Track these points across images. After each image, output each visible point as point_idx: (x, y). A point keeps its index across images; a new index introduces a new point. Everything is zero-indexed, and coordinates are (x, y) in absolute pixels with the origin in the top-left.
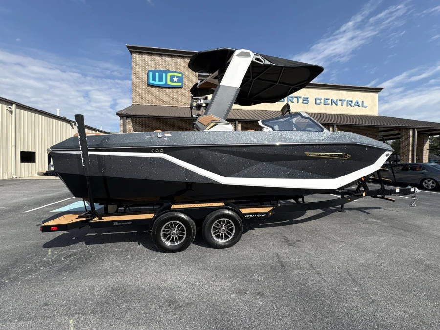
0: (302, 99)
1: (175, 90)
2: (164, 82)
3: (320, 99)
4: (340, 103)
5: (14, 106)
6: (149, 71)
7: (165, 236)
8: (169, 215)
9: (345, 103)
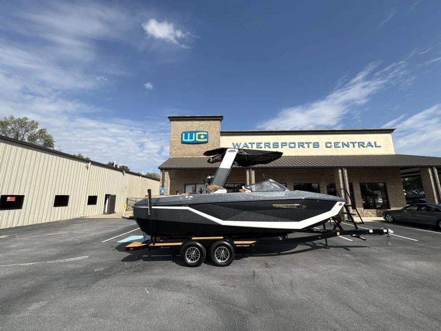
0: (312, 144)
1: (202, 145)
2: (193, 140)
3: (330, 143)
4: (351, 145)
5: (90, 163)
6: (183, 133)
7: (188, 256)
8: (190, 243)
9: (356, 145)
